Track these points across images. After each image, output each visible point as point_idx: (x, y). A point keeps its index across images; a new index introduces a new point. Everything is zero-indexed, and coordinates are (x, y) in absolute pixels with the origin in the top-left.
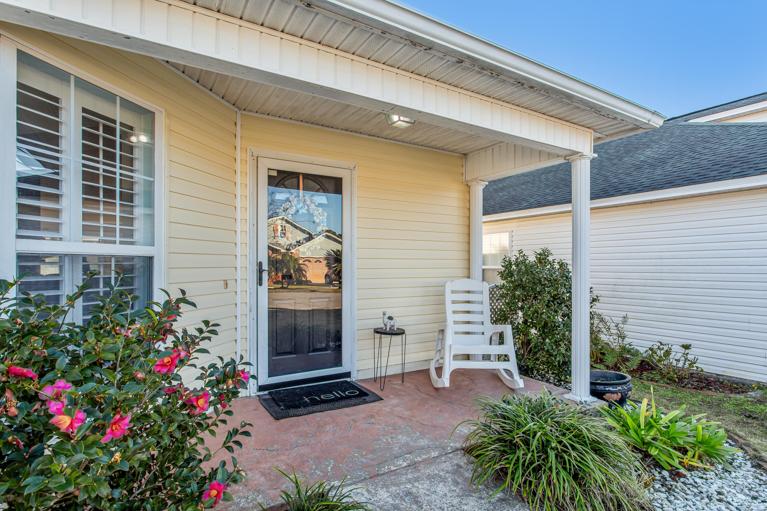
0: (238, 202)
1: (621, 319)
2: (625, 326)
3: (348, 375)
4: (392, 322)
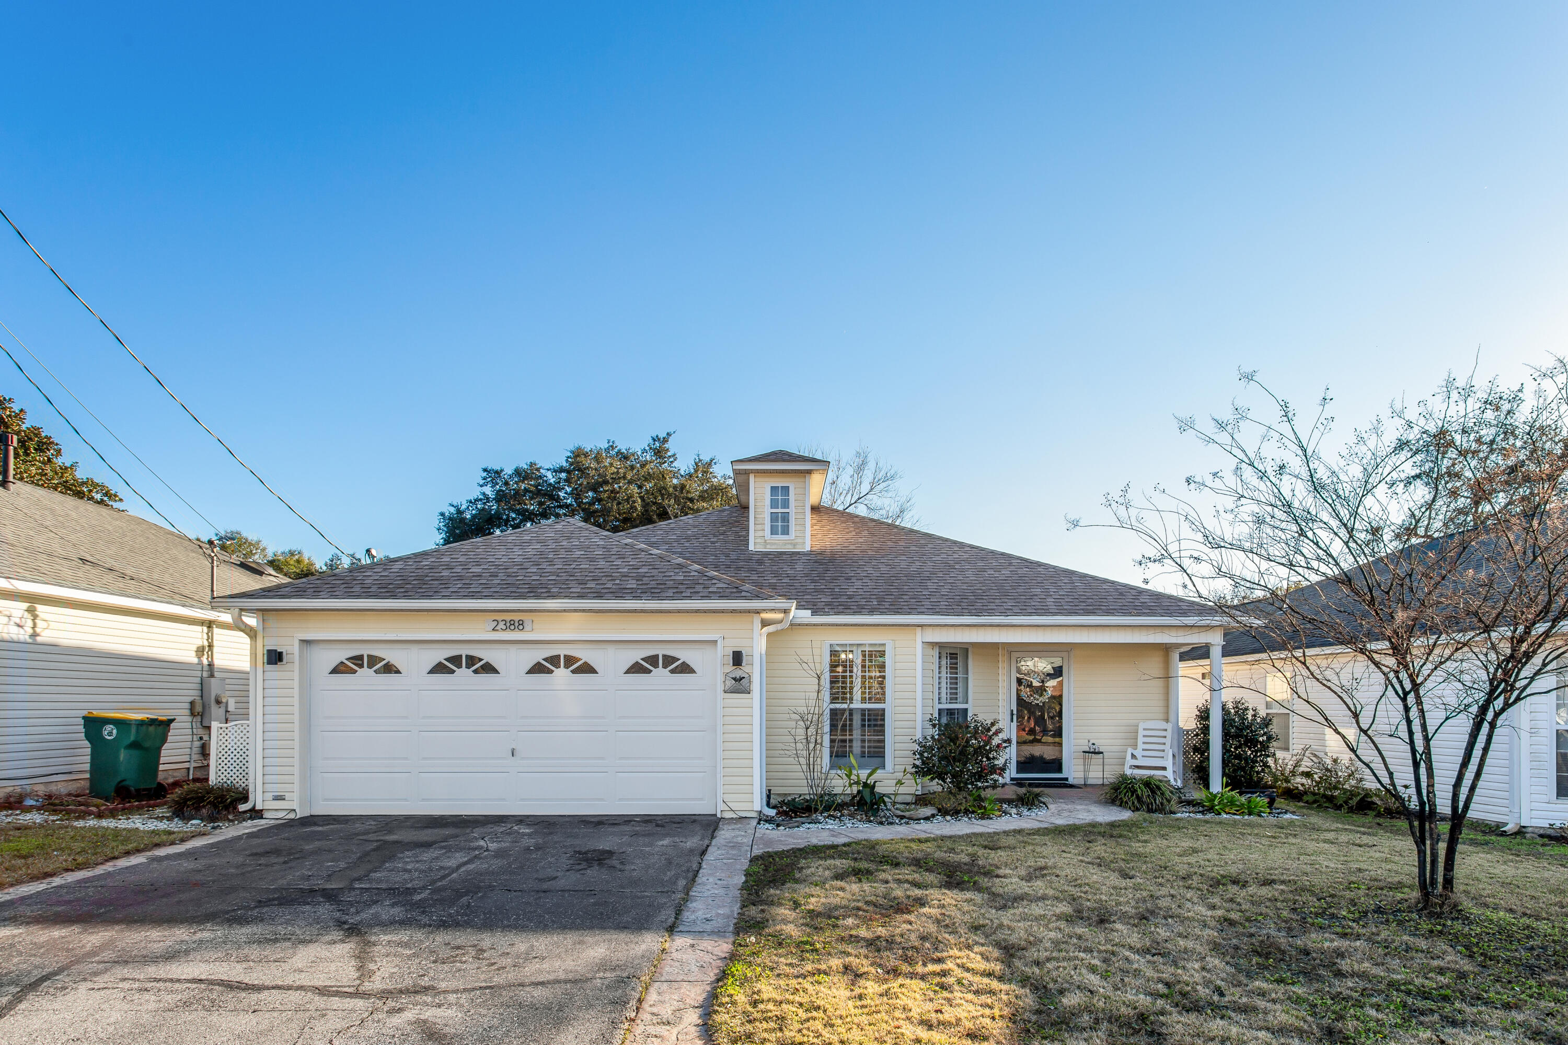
0: (1000, 678)
3: (1066, 779)
4: (1095, 747)
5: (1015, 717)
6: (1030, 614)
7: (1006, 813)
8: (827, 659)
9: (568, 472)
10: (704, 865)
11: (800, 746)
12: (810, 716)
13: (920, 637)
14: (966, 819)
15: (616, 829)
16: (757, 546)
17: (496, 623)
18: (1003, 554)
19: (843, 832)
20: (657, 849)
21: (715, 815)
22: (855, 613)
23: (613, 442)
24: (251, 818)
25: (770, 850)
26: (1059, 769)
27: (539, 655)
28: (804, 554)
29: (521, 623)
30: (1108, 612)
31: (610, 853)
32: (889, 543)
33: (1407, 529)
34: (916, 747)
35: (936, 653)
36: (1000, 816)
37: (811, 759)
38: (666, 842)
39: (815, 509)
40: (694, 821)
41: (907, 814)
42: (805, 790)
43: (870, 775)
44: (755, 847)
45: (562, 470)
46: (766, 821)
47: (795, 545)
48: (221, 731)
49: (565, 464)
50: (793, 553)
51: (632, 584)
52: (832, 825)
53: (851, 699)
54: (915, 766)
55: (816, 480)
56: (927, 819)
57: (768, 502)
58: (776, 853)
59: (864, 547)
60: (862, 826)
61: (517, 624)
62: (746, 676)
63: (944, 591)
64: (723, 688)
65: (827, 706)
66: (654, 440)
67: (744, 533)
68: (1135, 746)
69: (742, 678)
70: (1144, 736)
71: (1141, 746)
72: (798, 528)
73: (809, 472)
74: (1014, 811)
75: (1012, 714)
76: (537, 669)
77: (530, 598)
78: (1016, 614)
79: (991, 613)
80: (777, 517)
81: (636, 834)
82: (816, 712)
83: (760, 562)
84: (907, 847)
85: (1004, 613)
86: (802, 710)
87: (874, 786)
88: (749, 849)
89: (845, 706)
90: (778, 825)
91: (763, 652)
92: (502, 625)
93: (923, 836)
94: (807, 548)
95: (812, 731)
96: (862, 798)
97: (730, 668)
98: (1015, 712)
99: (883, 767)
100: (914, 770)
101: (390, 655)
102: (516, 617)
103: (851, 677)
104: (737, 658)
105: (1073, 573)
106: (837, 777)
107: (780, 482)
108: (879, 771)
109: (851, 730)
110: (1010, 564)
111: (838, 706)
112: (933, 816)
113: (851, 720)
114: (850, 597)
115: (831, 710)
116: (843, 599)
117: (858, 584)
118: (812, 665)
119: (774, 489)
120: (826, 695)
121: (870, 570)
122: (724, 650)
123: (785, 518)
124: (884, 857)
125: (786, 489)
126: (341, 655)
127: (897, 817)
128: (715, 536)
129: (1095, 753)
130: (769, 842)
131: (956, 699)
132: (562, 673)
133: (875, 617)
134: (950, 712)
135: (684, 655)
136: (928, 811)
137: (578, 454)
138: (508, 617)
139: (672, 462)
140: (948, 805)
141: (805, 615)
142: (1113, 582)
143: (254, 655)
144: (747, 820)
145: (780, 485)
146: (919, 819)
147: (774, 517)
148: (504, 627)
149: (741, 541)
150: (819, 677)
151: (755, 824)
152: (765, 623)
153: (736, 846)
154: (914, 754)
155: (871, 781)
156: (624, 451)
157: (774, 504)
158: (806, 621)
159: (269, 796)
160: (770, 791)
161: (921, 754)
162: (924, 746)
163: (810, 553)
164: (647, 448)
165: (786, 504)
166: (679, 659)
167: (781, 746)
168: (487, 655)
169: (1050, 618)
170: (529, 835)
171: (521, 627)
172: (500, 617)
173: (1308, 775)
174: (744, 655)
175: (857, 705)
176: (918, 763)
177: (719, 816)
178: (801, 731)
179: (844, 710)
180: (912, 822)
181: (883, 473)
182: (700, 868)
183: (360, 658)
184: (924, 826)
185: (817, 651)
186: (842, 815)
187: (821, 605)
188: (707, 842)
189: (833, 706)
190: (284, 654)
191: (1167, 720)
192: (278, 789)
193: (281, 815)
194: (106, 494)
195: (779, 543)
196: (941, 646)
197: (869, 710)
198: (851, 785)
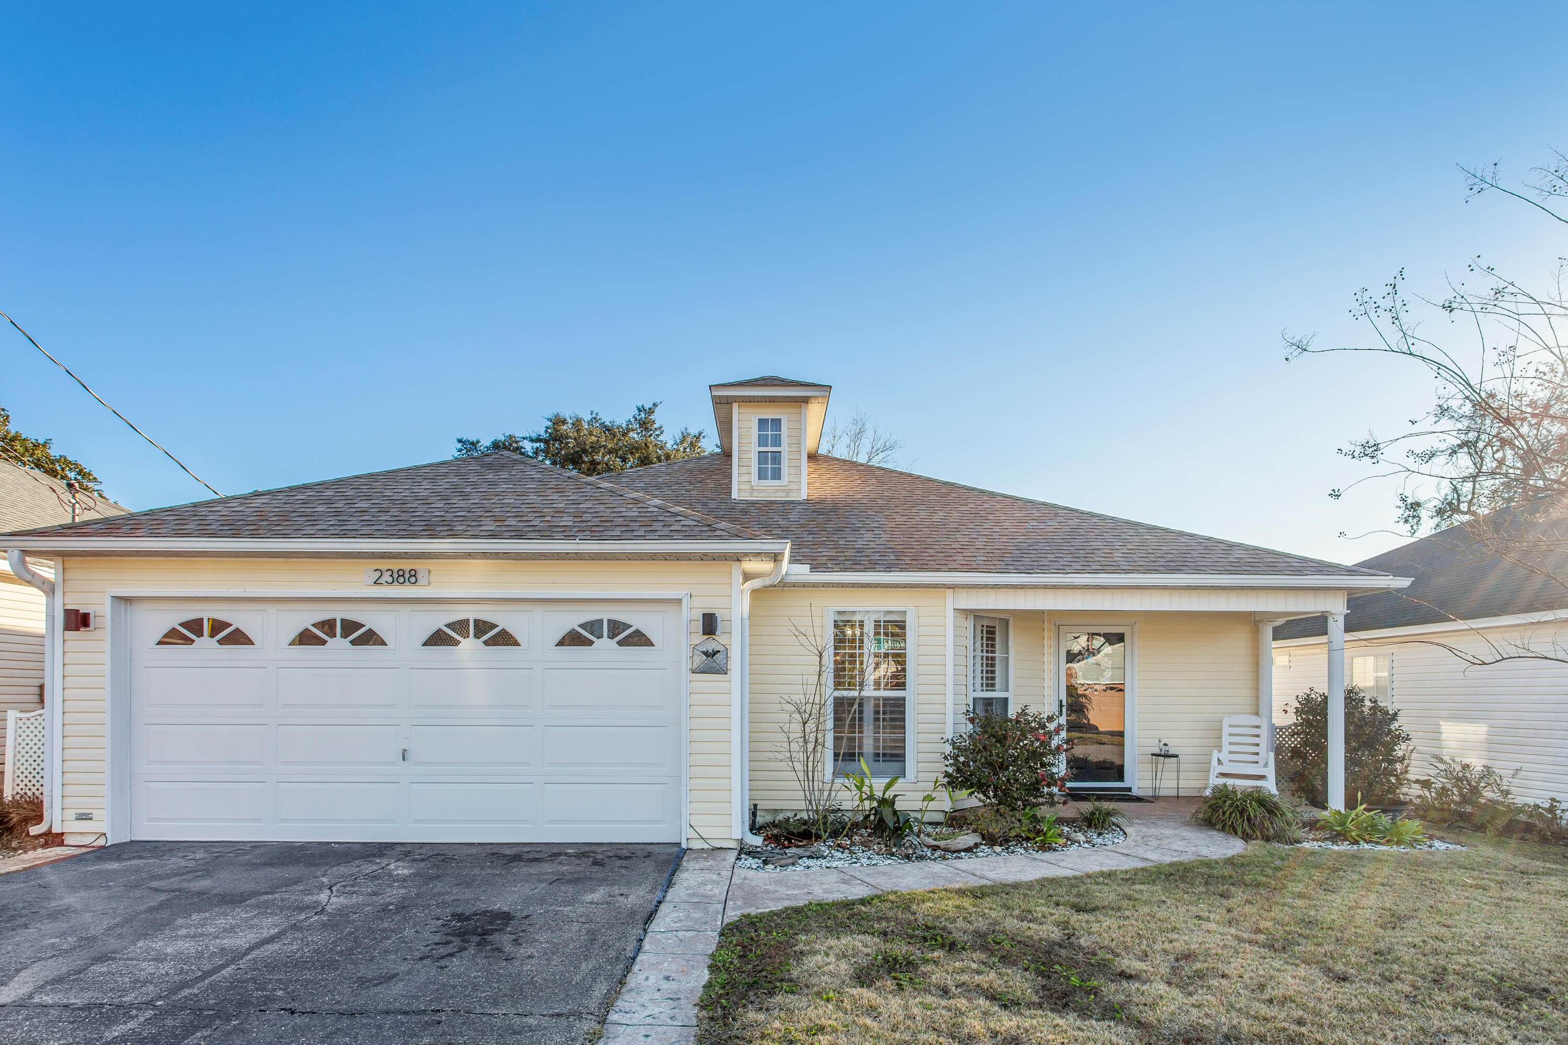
0: (1046, 659)
1: (1512, 772)
2: (1515, 780)
3: (1129, 789)
4: (1167, 748)
5: (1064, 709)
6: (1097, 572)
7: (1074, 842)
8: (830, 631)
9: (546, 442)
10: (647, 946)
11: (794, 746)
12: (809, 706)
13: (954, 601)
14: (1022, 851)
15: (534, 869)
16: (742, 494)
17: (379, 573)
18: (1043, 504)
19: (857, 874)
20: (580, 910)
21: (679, 844)
22: (865, 570)
23: (597, 414)
24: (46, 845)
25: (753, 911)
26: (1121, 777)
27: (439, 620)
28: (799, 503)
29: (414, 574)
30: (1198, 570)
31: (507, 917)
32: (903, 492)
33: (1450, 504)
34: (948, 749)
35: (970, 624)
36: (1065, 845)
37: (810, 764)
38: (598, 895)
39: (813, 457)
40: (649, 855)
41: (942, 843)
42: (802, 805)
43: (888, 786)
44: (730, 904)
45: (538, 440)
46: (749, 853)
47: (788, 492)
48: (20, 723)
49: (542, 433)
50: (787, 502)
51: (567, 521)
52: (840, 860)
53: (861, 684)
54: (947, 775)
55: (814, 411)
56: (968, 850)
57: (755, 439)
58: (760, 918)
59: (873, 495)
60: (885, 864)
61: (407, 576)
62: (722, 649)
63: (979, 544)
64: (690, 667)
65: (830, 693)
66: (640, 410)
67: (726, 481)
68: (1219, 747)
69: (715, 653)
70: (1230, 735)
71: (1226, 747)
72: (792, 471)
73: (805, 400)
74: (1080, 837)
75: (1061, 706)
76: (438, 639)
77: (422, 537)
78: (1077, 572)
79: (1044, 570)
80: (767, 458)
81: (559, 880)
82: (817, 701)
83: (745, 512)
84: (957, 907)
85: (1061, 570)
86: (796, 698)
87: (893, 803)
88: (721, 907)
89: (855, 694)
90: (765, 862)
91: (746, 616)
92: (387, 577)
93: (973, 882)
94: (804, 496)
95: (811, 726)
96: (881, 820)
97: (699, 638)
98: (1064, 703)
99: (903, 774)
100: (946, 779)
101: (238, 618)
102: (407, 565)
103: (861, 655)
104: (710, 624)
105: (1137, 524)
106: (844, 788)
107: (770, 413)
108: (900, 780)
109: (861, 726)
110: (1056, 515)
111: (845, 693)
112: (977, 845)
113: (861, 712)
114: (859, 551)
115: (835, 698)
116: (851, 553)
117: (869, 535)
118: (812, 639)
119: (762, 423)
120: (829, 678)
121: (883, 521)
122: (693, 612)
123: (776, 458)
124: (928, 928)
125: (777, 423)
126: (174, 618)
127: (928, 847)
128: (691, 483)
129: (1167, 756)
130: (751, 896)
131: (993, 685)
132: (469, 645)
133: (892, 574)
134: (988, 702)
135: (637, 620)
136: (968, 839)
137: (558, 421)
138: (396, 565)
139: (658, 435)
140: (995, 829)
141: (802, 572)
142: (1192, 535)
143: (50, 617)
144: (721, 853)
145: (769, 417)
146: (959, 851)
147: (762, 457)
148: (390, 580)
149: (723, 489)
150: (821, 656)
151: (733, 860)
152: (747, 577)
153: (702, 903)
154: (946, 758)
155: (890, 794)
156: (607, 423)
157: (762, 441)
158: (803, 579)
159: (71, 814)
160: (755, 806)
161: (956, 758)
162: (959, 748)
163: (807, 502)
164: (632, 420)
165: (777, 441)
166: (631, 626)
167: (769, 746)
168: (370, 619)
169: (1123, 576)
170: (404, 879)
171: (413, 580)
172: (384, 565)
173: (1426, 784)
174: (719, 619)
175: (869, 692)
176: (950, 770)
177: (684, 846)
178: (797, 727)
179: (854, 699)
180: (949, 855)
181: (881, 442)
182: (639, 950)
183: (200, 622)
184: (967, 863)
185: (817, 622)
186: (853, 844)
187: (822, 560)
188: (659, 894)
189: (838, 694)
190: (92, 616)
191: (1257, 714)
192: (83, 806)
193: (87, 840)
194: (79, 473)
195: (768, 490)
196: (977, 615)
197: (885, 699)
198: (862, 800)
